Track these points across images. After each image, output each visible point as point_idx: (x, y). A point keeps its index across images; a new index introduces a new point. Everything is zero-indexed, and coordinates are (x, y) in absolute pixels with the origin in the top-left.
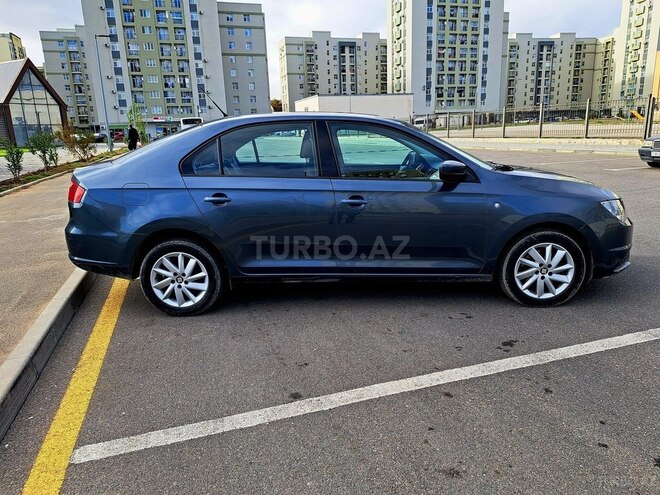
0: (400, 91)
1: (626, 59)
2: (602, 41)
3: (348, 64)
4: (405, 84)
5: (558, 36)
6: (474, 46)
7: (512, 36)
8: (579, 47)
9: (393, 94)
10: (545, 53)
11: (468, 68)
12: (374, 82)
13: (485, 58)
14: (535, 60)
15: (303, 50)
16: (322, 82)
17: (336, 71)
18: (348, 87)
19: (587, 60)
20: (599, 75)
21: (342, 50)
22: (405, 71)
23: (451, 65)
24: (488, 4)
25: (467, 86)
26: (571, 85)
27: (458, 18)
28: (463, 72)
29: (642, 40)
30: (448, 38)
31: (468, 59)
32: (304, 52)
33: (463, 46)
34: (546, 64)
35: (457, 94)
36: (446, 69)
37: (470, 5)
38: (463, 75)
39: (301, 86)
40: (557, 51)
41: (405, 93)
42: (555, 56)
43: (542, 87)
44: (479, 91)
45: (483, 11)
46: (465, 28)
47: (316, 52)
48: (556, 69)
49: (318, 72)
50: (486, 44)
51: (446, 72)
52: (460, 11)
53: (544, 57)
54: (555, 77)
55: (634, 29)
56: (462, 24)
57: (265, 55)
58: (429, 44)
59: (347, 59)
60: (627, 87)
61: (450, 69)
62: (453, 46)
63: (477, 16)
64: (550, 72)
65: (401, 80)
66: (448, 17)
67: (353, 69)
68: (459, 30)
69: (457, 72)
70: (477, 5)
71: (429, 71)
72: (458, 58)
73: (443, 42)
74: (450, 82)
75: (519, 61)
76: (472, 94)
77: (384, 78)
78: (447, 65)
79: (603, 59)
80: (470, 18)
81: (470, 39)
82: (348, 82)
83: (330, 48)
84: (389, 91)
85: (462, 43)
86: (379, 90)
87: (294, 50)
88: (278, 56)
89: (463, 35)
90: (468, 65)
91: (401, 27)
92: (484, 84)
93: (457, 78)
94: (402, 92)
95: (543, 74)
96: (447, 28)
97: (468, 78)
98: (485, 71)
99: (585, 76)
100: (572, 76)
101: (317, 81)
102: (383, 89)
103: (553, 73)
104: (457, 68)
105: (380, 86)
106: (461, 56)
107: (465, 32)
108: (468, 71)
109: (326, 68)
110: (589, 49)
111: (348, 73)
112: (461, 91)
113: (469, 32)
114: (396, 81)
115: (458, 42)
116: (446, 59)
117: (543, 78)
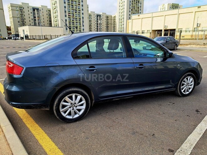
0: (57, 26)
1: (119, 22)
2: (113, 16)
3: (36, 16)
4: (58, 24)
5: (102, 13)
6: (79, 14)
7: (89, 12)
8: (107, 17)
9: (54, 27)
10: (99, 18)
11: (78, 21)
12: (47, 22)
13: (83, 18)
14: (96, 20)
15: (18, 9)
16: (27, 20)
17: (32, 17)
18: (37, 24)
19: (109, 21)
20: (113, 26)
21: (34, 10)
22: (58, 20)
23: (73, 19)
24: (82, 1)
25: (78, 26)
26: (106, 28)
27: (74, 4)
28: (77, 22)
29: (123, 17)
30: (71, 11)
31: (78, 18)
32: (19, 10)
33: (76, 13)
34: (99, 21)
35: (75, 28)
36: (71, 20)
37: (77, 1)
38: (77, 23)
39: (19, 22)
40: (102, 18)
41: (58, 27)
42: (101, 19)
43: (99, 28)
44: (82, 28)
45: (81, 3)
46: (76, 8)
47: (24, 10)
48: (102, 23)
49: (25, 17)
50: (83, 14)
51: (71, 21)
52: (74, 2)
53: (99, 19)
54: (102, 25)
55: (120, 14)
56: (75, 7)
57: (3, 9)
58: (65, 12)
59: (36, 14)
60: (120, 29)
61: (73, 20)
62: (73, 13)
63: (79, 4)
64: (100, 24)
65: (57, 22)
66: (70, 4)
67: (39, 17)
68: (74, 8)
69: (75, 21)
70: (79, 1)
71: (66, 20)
72: (75, 17)
73: (70, 11)
74: (73, 24)
75: (92, 20)
76: (80, 29)
77: (51, 21)
78: (72, 19)
79: (113, 21)
80: (77, 5)
81: (78, 11)
82: (37, 22)
83: (29, 9)
84: (53, 25)
85: (76, 12)
86: (49, 25)
87: (14, 8)
88: (8, 10)
89: (76, 10)
90: (78, 20)
91: (55, 5)
92: (83, 26)
93: (75, 23)
94: (58, 26)
95: (99, 24)
96: (71, 7)
97: (78, 23)
98: (83, 22)
99: (109, 25)
100: (106, 25)
101: (25, 21)
102: (50, 25)
103: (101, 24)
104: (75, 20)
105: (49, 24)
106: (76, 16)
107: (76, 9)
108: (78, 22)
109: (28, 16)
110: (110, 18)
111: (37, 19)
112: (77, 28)
113: (77, 9)
114: (55, 23)
115: (74, 12)
116: (71, 17)
117: (99, 25)
